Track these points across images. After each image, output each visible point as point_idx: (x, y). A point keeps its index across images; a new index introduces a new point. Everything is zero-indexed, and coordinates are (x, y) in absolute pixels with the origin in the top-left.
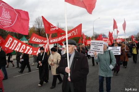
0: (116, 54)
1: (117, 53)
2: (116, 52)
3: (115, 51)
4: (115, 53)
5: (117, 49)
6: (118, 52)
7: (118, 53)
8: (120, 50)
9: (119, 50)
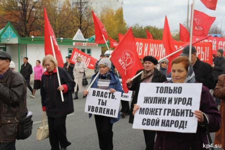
0: (173, 129)
1: (180, 119)
2: (175, 113)
3: (172, 106)
4: (170, 118)
5: (182, 96)
6: (182, 113)
7: (183, 124)
8: (196, 106)
9: (189, 102)
